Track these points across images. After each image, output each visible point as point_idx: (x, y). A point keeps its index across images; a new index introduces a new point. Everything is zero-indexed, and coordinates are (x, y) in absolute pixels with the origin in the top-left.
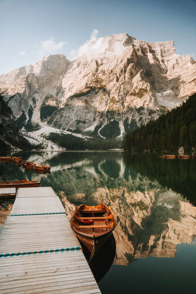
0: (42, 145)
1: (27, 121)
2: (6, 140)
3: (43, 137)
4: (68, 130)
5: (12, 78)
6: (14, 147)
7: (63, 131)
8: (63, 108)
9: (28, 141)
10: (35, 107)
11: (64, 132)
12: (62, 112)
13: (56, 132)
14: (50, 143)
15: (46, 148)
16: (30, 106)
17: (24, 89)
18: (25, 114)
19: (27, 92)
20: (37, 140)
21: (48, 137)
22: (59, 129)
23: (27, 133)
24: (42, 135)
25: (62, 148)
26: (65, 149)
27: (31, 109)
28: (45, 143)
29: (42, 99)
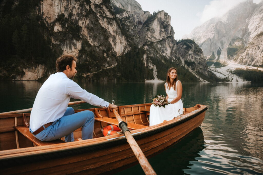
0: (228, 78)
1: (216, 59)
2: (196, 74)
3: (229, 72)
4: (254, 66)
5: (205, 28)
6: (203, 80)
7: (248, 66)
8: (248, 46)
9: (215, 75)
10: (222, 48)
11: (249, 68)
12: (247, 50)
13: (241, 68)
14: (235, 77)
15: (231, 81)
16: (219, 47)
17: (214, 34)
18: (214, 54)
19: (216, 37)
20: (223, 74)
21: (233, 71)
22: (245, 64)
23: (215, 69)
24: (228, 71)
25: (247, 81)
26: (250, 82)
27: (219, 50)
28: (230, 77)
29: (229, 41)
